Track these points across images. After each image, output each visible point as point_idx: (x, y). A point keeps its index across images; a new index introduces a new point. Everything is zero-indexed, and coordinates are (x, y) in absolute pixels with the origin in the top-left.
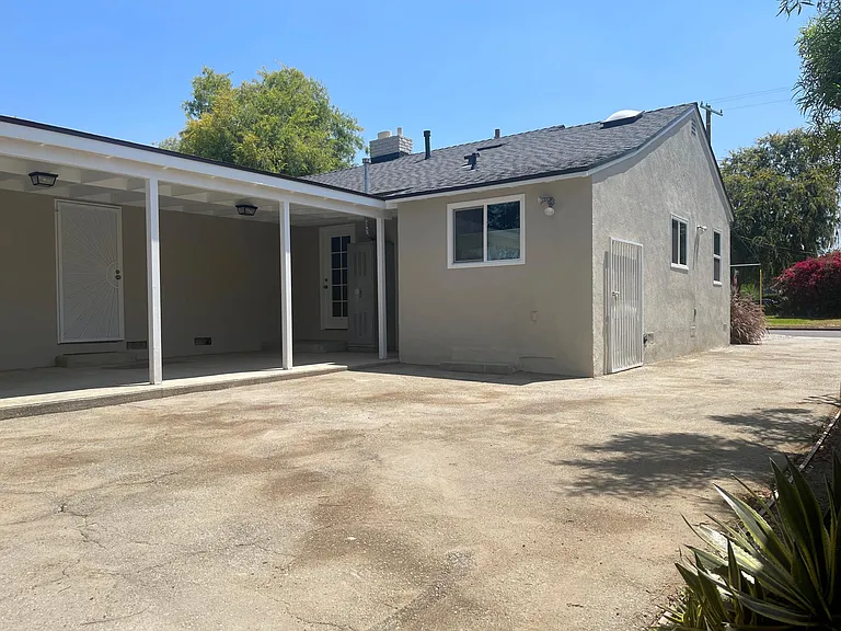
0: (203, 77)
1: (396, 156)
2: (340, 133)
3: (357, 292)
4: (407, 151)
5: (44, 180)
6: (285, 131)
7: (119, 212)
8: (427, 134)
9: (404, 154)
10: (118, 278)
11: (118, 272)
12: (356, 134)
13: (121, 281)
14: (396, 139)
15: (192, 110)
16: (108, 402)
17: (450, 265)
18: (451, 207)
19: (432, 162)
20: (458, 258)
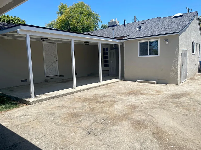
0: (61, 5)
1: (115, 26)
2: (95, 18)
3: (111, 62)
4: (118, 24)
5: (44, 40)
6: (82, 18)
7: (56, 44)
8: (125, 20)
9: (117, 25)
10: (57, 60)
11: (57, 59)
12: (98, 18)
13: (57, 61)
14: (115, 22)
15: (59, 14)
16: (68, 94)
17: (139, 56)
18: (139, 42)
19: (126, 27)
20: (141, 54)
